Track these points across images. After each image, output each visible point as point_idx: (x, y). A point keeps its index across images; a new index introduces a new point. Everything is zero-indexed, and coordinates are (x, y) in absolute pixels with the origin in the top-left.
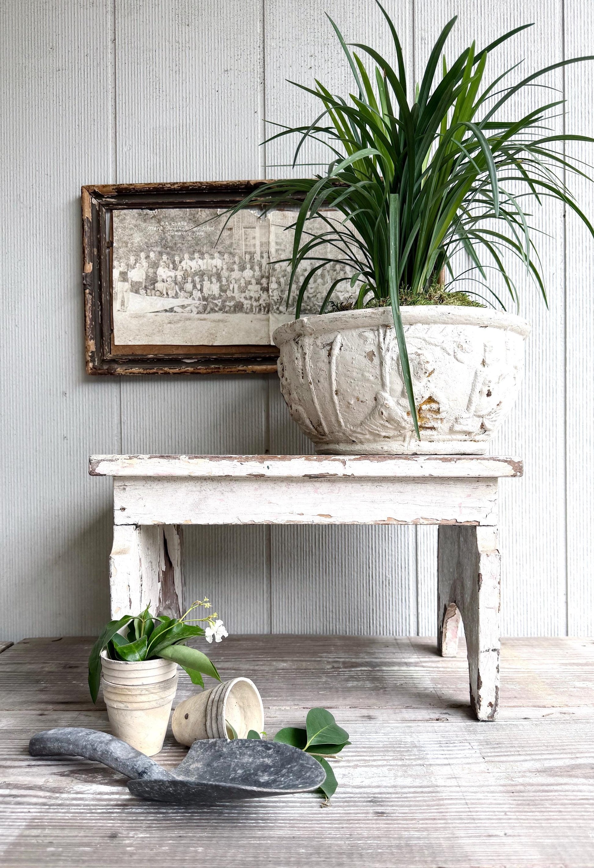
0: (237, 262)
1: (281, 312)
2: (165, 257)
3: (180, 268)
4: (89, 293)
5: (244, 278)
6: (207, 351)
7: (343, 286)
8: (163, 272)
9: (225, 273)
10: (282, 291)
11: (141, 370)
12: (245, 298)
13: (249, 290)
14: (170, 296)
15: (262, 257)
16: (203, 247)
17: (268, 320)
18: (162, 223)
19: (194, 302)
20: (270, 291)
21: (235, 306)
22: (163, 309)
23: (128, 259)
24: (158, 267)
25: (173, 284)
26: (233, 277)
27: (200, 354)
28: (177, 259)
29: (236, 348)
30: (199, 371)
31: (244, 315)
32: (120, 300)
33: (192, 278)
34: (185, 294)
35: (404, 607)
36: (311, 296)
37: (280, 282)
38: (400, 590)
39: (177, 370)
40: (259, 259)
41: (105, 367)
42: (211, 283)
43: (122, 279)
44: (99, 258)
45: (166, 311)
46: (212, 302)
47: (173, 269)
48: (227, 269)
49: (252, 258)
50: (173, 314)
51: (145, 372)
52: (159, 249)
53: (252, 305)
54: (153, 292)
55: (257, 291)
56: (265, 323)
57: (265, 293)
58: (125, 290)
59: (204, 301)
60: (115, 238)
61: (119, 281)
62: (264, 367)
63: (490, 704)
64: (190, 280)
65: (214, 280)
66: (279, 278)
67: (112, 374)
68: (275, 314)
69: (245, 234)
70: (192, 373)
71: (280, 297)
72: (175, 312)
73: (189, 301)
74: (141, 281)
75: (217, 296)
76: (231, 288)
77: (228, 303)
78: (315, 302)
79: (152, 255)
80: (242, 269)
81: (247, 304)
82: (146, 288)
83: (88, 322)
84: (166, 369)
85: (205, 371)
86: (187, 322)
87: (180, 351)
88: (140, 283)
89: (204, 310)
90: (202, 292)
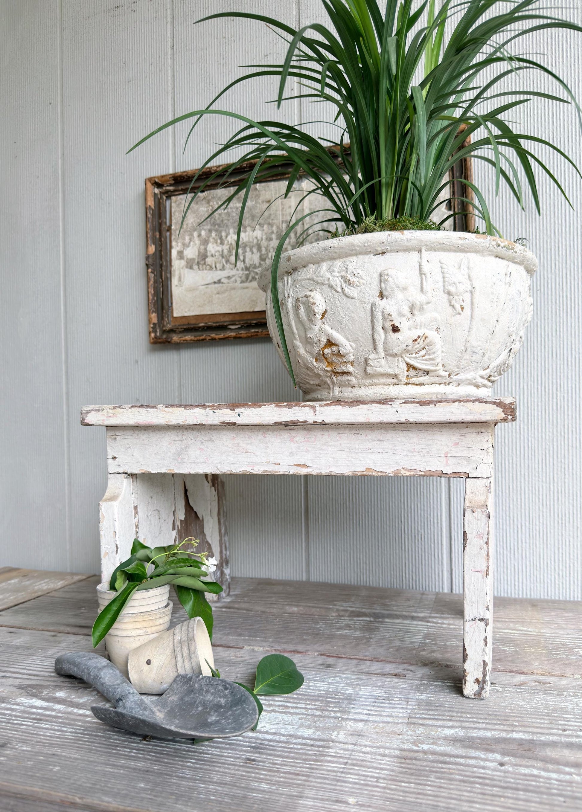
0: (275, 232)
2: (213, 234)
3: (226, 242)
4: (152, 272)
6: (249, 317)
8: (212, 248)
9: (264, 243)
11: (193, 338)
14: (218, 269)
16: (245, 222)
18: (211, 203)
19: (238, 272)
22: (212, 281)
23: (184, 239)
24: (208, 244)
25: (221, 258)
26: (271, 246)
27: (243, 320)
28: (224, 234)
30: (240, 336)
32: (178, 277)
34: (230, 266)
39: (222, 336)
41: (164, 336)
42: (253, 253)
43: (179, 257)
44: (161, 241)
45: (215, 283)
46: (254, 271)
47: (221, 244)
48: (267, 239)
50: (221, 285)
51: (196, 339)
52: (209, 227)
54: (204, 266)
58: (181, 266)
59: (246, 271)
60: (173, 222)
61: (177, 259)
63: (477, 681)
65: (255, 250)
67: (169, 342)
69: (282, 204)
70: (235, 337)
72: (222, 283)
73: (234, 272)
74: (194, 257)
75: (257, 265)
79: (203, 233)
82: (198, 263)
83: (151, 297)
84: (213, 335)
85: (245, 336)
86: (233, 292)
87: (227, 319)
88: (194, 259)
89: (247, 279)
90: (244, 263)
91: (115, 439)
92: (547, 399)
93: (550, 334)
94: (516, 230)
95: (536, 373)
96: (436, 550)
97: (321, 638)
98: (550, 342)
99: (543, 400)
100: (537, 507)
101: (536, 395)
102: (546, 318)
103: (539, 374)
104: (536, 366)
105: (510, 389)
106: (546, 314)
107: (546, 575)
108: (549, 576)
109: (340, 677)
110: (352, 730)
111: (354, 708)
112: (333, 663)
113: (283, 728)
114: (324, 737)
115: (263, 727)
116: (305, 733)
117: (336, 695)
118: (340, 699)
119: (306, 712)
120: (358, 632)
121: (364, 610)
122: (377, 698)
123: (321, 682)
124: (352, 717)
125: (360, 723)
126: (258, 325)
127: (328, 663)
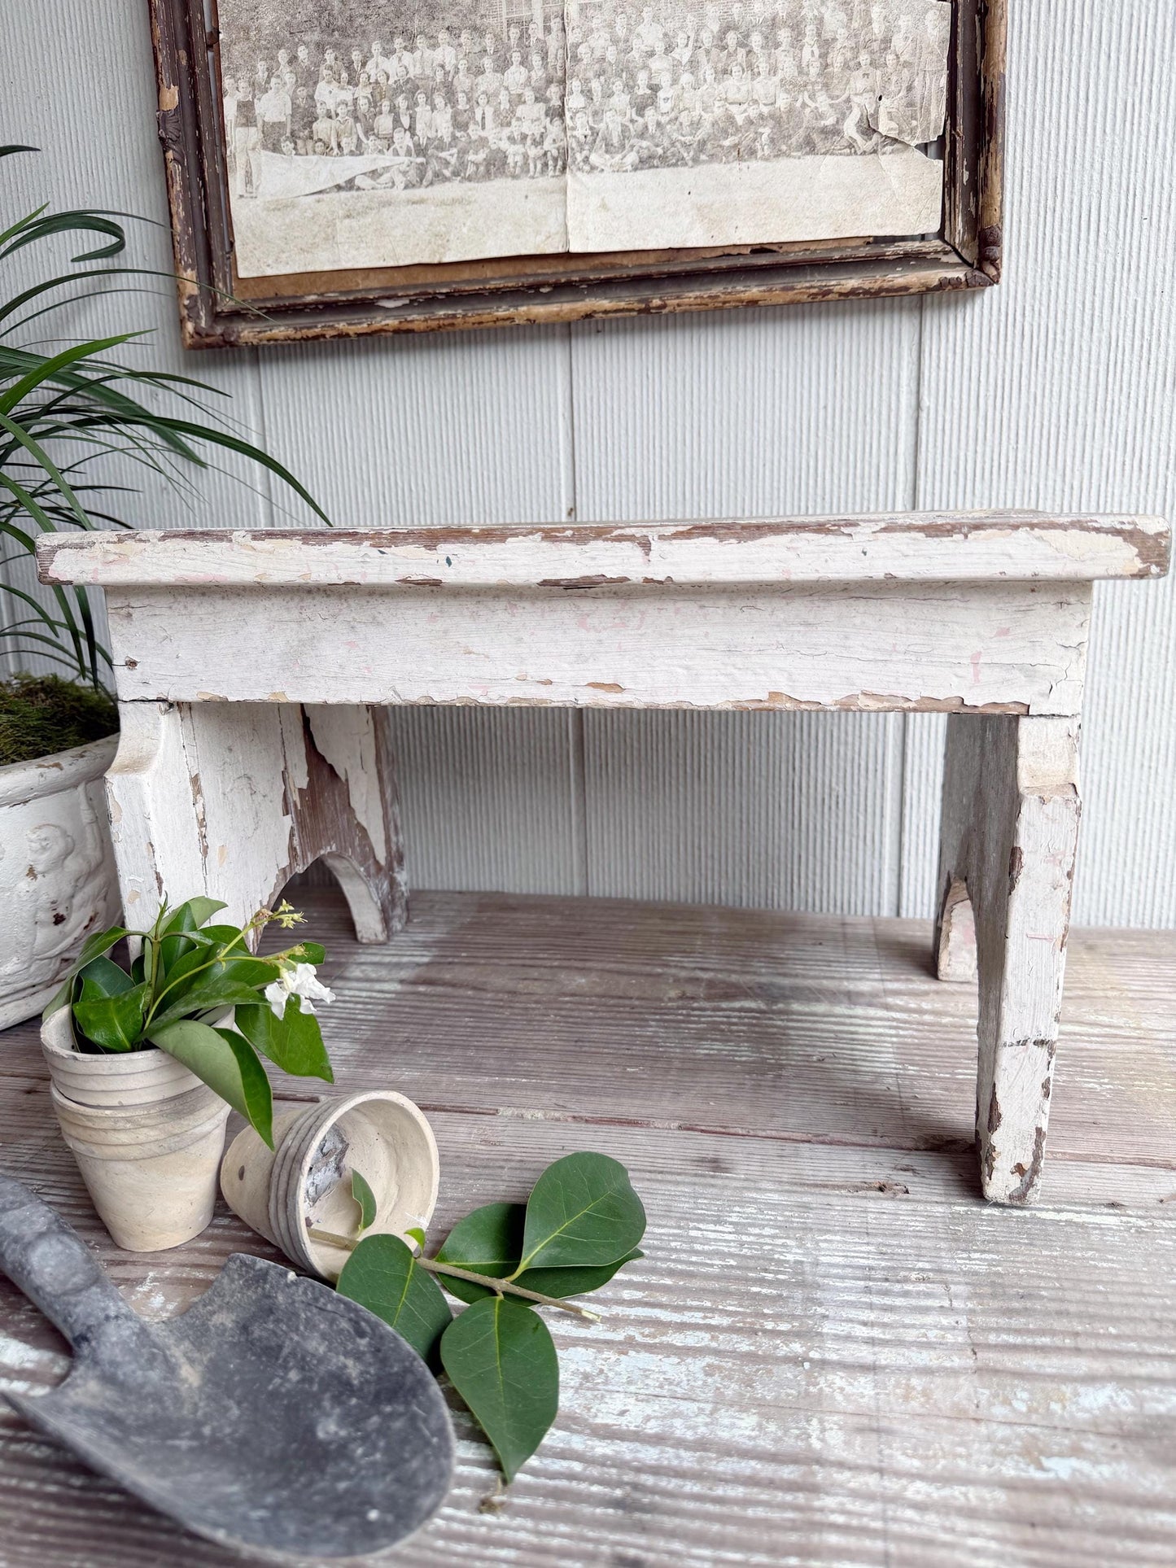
0: (491, 49)
1: (593, 168)
2: (330, 56)
3: (363, 78)
4: (175, 160)
5: (507, 89)
6: (430, 277)
7: (744, 89)
8: (329, 94)
9: (462, 82)
10: (595, 113)
11: (291, 332)
12: (511, 139)
13: (519, 119)
14: (346, 151)
15: (547, 29)
16: (411, 19)
17: (564, 191)
20: (568, 115)
21: (489, 162)
22: (331, 184)
23: (253, 70)
24: (316, 83)
25: (351, 120)
26: (482, 88)
27: (416, 286)
28: (356, 56)
29: (495, 265)
30: (410, 326)
31: (510, 182)
32: (243, 172)
33: (391, 101)
34: (378, 142)
35: (869, 853)
36: (664, 120)
37: (590, 91)
38: (862, 818)
39: (363, 327)
40: (541, 36)
41: (219, 330)
42: (434, 108)
43: (244, 121)
44: (193, 74)
45: (339, 188)
46: (438, 158)
47: (349, 83)
48: (469, 69)
49: (524, 35)
50: (354, 193)
51: (298, 336)
52: (316, 36)
53: (526, 157)
54: (310, 143)
55: (538, 119)
56: (557, 197)
57: (557, 121)
58: (250, 145)
59: (418, 155)
60: (222, 20)
61: (237, 125)
62: (554, 308)
64: (385, 105)
65: (439, 100)
66: (587, 81)
67: (232, 345)
68: (579, 174)
70: (397, 331)
71: (591, 128)
72: (359, 189)
74: (283, 119)
75: (447, 140)
76: (478, 117)
77: (471, 157)
78: (675, 136)
79: (302, 53)
80: (503, 65)
81: (514, 152)
82: (294, 136)
83: (178, 228)
84: (342, 326)
85: (423, 326)
86: (385, 210)
87: (374, 282)
88: (281, 125)
89: (421, 178)
90: (413, 135)
91: (129, 615)
92: (1142, 490)
93: (1164, 331)
94: (1103, 57)
95: (1122, 427)
96: (869, 828)
97: (667, 1071)
99: (1134, 490)
100: (1099, 734)
101: (1118, 478)
102: (1158, 290)
103: (1130, 429)
105: (1060, 465)
106: (1159, 281)
107: (1104, 875)
108: (1111, 878)
109: (755, 1201)
110: (851, 1408)
111: (825, 1317)
112: (722, 1155)
113: (676, 1414)
114: (791, 1444)
115: (623, 1413)
116: (737, 1432)
117: (766, 1270)
118: (781, 1283)
119: (714, 1344)
120: (745, 1046)
121: (734, 978)
122: (867, 1273)
123: (715, 1223)
124: (834, 1357)
125: (862, 1380)
126: (454, 298)
127: (711, 1155)
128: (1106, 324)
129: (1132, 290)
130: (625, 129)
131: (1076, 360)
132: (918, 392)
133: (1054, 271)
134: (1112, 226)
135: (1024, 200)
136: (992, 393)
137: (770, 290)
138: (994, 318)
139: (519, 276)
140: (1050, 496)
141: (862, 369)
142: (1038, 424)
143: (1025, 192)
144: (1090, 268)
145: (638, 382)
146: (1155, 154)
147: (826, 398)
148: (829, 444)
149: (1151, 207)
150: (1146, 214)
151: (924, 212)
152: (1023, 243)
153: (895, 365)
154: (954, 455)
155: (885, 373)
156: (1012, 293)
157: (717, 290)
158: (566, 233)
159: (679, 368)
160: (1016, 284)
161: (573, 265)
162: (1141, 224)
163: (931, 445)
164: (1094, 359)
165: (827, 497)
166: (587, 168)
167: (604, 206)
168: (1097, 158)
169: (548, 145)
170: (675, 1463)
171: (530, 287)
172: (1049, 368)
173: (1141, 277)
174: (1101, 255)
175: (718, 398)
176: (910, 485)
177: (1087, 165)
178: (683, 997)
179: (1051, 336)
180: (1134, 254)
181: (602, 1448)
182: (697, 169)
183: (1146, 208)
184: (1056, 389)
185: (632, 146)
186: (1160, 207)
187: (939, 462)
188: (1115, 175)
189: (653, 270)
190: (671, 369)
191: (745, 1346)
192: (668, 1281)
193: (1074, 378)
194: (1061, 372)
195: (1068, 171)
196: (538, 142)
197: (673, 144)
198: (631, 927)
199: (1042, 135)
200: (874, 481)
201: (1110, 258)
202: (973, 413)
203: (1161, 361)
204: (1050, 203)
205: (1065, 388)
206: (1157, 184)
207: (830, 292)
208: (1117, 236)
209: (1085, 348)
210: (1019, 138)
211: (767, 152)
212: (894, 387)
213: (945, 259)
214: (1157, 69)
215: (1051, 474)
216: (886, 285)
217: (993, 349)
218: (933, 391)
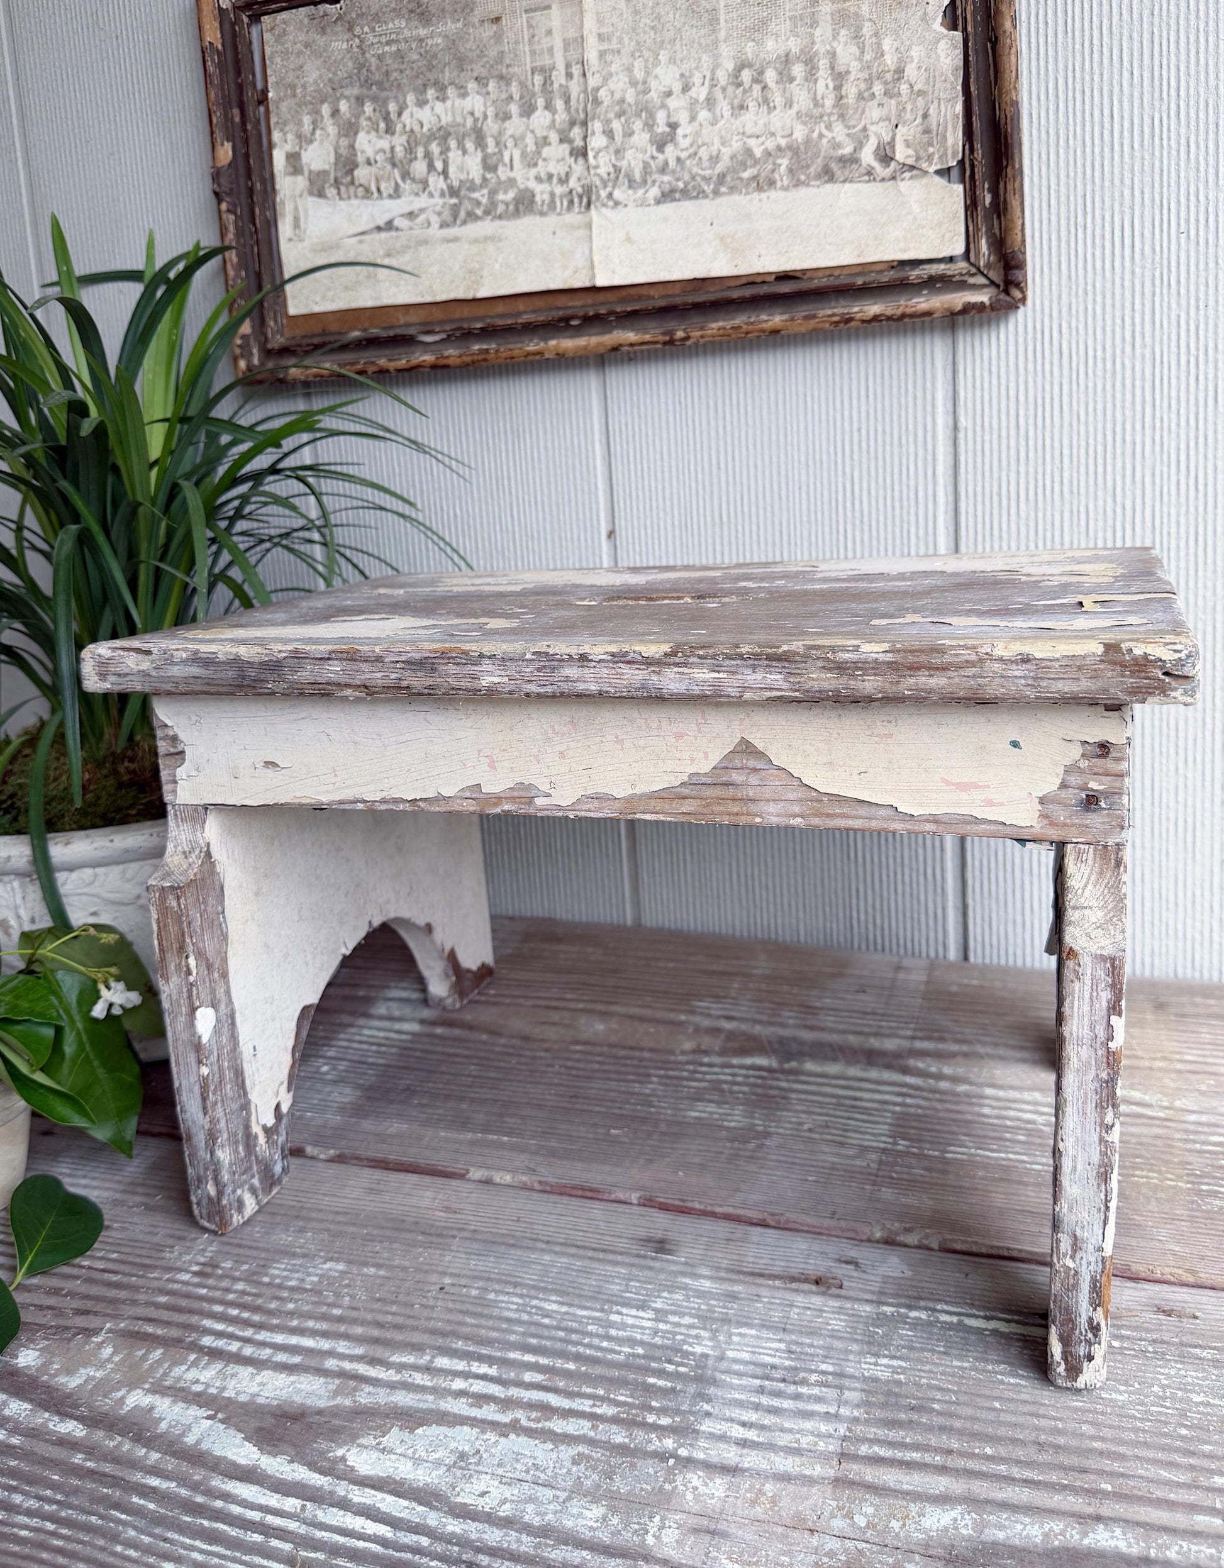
0: (516, 96)
1: (617, 204)
2: (368, 108)
3: (399, 127)
4: (229, 210)
5: (533, 132)
6: (465, 312)
7: (761, 122)
8: (368, 143)
9: (491, 126)
10: (617, 152)
12: (538, 179)
13: (544, 160)
14: (385, 194)
15: (570, 75)
16: (443, 72)
17: (589, 226)
18: (358, 30)
19: (432, 201)
20: (591, 154)
21: (517, 201)
22: (372, 225)
23: (300, 123)
24: (356, 134)
25: (389, 167)
26: (509, 132)
27: (452, 321)
28: (392, 107)
29: (526, 299)
30: (445, 361)
31: (538, 219)
32: (292, 217)
33: (426, 147)
34: (414, 185)
36: (684, 155)
37: (611, 131)
39: (402, 363)
40: (563, 82)
42: (465, 152)
43: (291, 170)
44: (245, 130)
45: (378, 229)
46: (470, 199)
47: (387, 132)
48: (497, 115)
49: (547, 81)
50: (393, 234)
52: (356, 91)
53: (552, 195)
54: (352, 189)
55: (563, 159)
56: (583, 232)
57: (581, 161)
58: (297, 191)
59: (451, 196)
60: (271, 80)
61: (286, 174)
62: (581, 341)
64: (420, 152)
65: (470, 145)
66: (608, 122)
67: (281, 381)
68: (604, 210)
69: (530, 26)
70: (433, 367)
71: (614, 166)
72: (397, 229)
73: (422, 201)
74: (327, 167)
75: (478, 181)
76: (507, 159)
78: (695, 170)
79: (343, 106)
80: (528, 110)
81: (541, 192)
82: (337, 183)
83: (232, 273)
84: (383, 361)
85: (457, 361)
86: (422, 249)
87: (413, 318)
88: (325, 173)
89: (454, 217)
90: (446, 177)
93: (1211, 345)
95: (1173, 445)
97: (650, 1134)
98: (1211, 366)
103: (1183, 446)
104: (1173, 425)
105: (1110, 484)
106: (1202, 296)
109: (686, 1287)
110: (696, 1508)
111: (708, 1414)
112: (670, 1235)
113: (531, 1500)
114: (628, 1538)
115: (483, 1494)
116: (581, 1522)
117: (670, 1362)
118: (677, 1376)
119: (592, 1434)
120: (739, 1110)
121: (758, 1029)
122: (766, 1372)
123: (638, 1308)
124: (701, 1456)
125: (718, 1481)
126: (488, 332)
127: (659, 1235)
128: (1148, 339)
129: (1174, 305)
130: (646, 166)
131: (1119, 377)
132: (955, 412)
133: (1090, 288)
134: (1148, 241)
135: (1054, 218)
136: (1032, 412)
137: (792, 319)
138: (1030, 336)
139: (550, 309)
140: (1100, 517)
141: (895, 390)
142: (1083, 443)
143: (1053, 211)
144: (1127, 284)
145: (671, 408)
146: (1187, 168)
147: (860, 421)
148: (865, 467)
149: (1188, 221)
150: (1183, 229)
151: (948, 236)
152: (1054, 260)
153: (929, 385)
154: (995, 475)
155: (919, 394)
156: (1047, 311)
157: (740, 320)
158: (592, 267)
159: (711, 394)
160: (1051, 301)
161: (601, 297)
162: (1178, 238)
163: (970, 466)
164: (1138, 375)
165: (866, 520)
166: (611, 203)
167: (629, 239)
168: (1127, 174)
169: (573, 183)
170: (514, 1546)
171: (560, 320)
172: (1091, 385)
173: (1183, 291)
174: (1138, 270)
175: (750, 422)
176: (951, 507)
177: (1117, 182)
178: (698, 1051)
179: (1091, 353)
180: (1174, 269)
181: (454, 1526)
182: (719, 200)
183: (1182, 222)
184: (1100, 406)
185: (654, 182)
186: (1197, 221)
187: (980, 484)
188: (1147, 190)
189: (678, 301)
190: (703, 394)
191: (619, 1437)
192: (571, 1366)
193: (1118, 395)
194: (1104, 389)
195: (1097, 188)
196: (563, 181)
197: (693, 178)
198: (671, 965)
199: (1067, 153)
200: (913, 504)
201: (1148, 273)
202: (1013, 433)
203: (1211, 376)
204: (1080, 219)
205: (1109, 406)
206: (1192, 198)
207: (851, 319)
208: (1154, 251)
209: (1128, 364)
210: (1044, 156)
211: (786, 182)
212: (929, 408)
213: (972, 280)
214: (1183, 84)
215: (1100, 494)
216: (908, 311)
217: (1030, 367)
218: (970, 411)
